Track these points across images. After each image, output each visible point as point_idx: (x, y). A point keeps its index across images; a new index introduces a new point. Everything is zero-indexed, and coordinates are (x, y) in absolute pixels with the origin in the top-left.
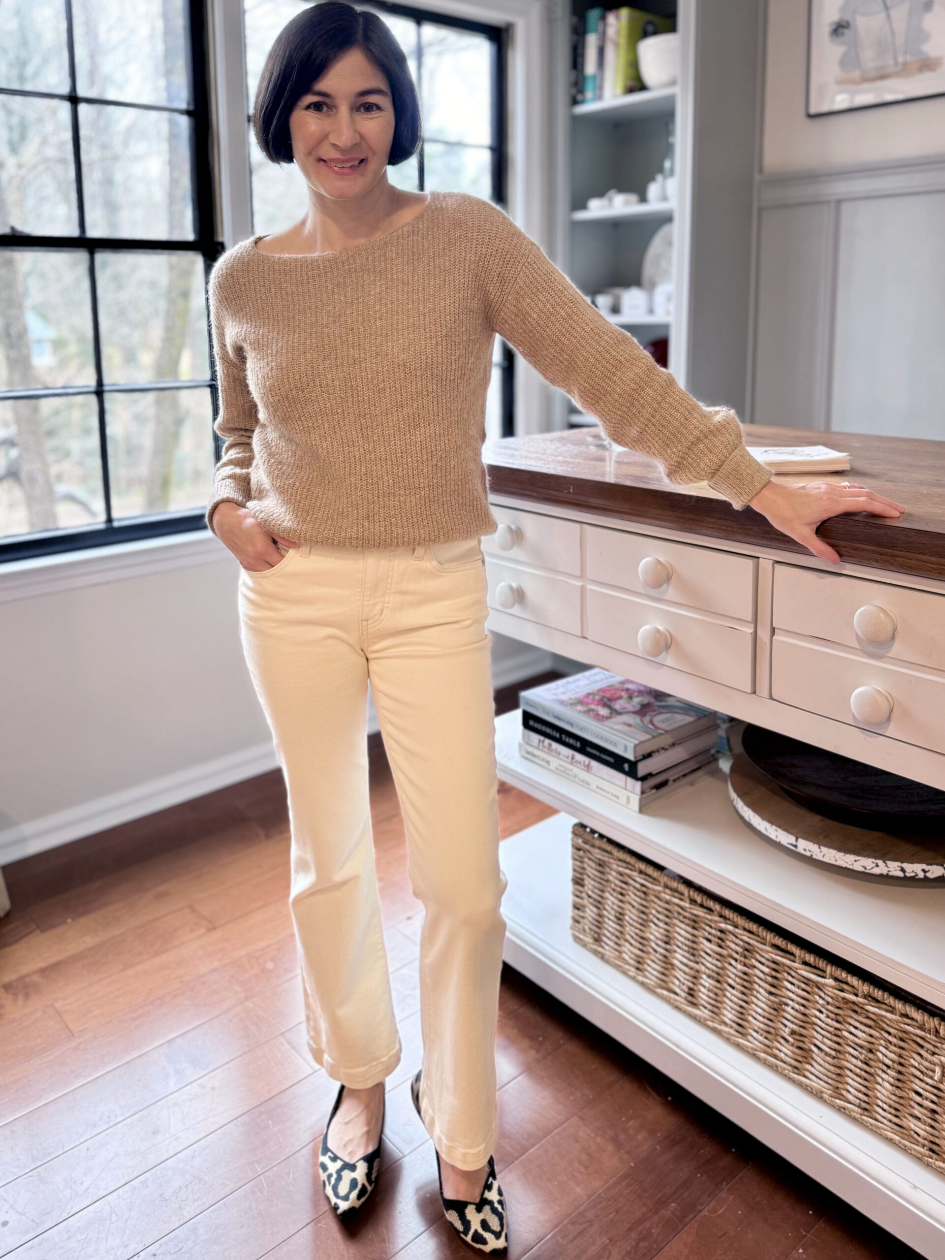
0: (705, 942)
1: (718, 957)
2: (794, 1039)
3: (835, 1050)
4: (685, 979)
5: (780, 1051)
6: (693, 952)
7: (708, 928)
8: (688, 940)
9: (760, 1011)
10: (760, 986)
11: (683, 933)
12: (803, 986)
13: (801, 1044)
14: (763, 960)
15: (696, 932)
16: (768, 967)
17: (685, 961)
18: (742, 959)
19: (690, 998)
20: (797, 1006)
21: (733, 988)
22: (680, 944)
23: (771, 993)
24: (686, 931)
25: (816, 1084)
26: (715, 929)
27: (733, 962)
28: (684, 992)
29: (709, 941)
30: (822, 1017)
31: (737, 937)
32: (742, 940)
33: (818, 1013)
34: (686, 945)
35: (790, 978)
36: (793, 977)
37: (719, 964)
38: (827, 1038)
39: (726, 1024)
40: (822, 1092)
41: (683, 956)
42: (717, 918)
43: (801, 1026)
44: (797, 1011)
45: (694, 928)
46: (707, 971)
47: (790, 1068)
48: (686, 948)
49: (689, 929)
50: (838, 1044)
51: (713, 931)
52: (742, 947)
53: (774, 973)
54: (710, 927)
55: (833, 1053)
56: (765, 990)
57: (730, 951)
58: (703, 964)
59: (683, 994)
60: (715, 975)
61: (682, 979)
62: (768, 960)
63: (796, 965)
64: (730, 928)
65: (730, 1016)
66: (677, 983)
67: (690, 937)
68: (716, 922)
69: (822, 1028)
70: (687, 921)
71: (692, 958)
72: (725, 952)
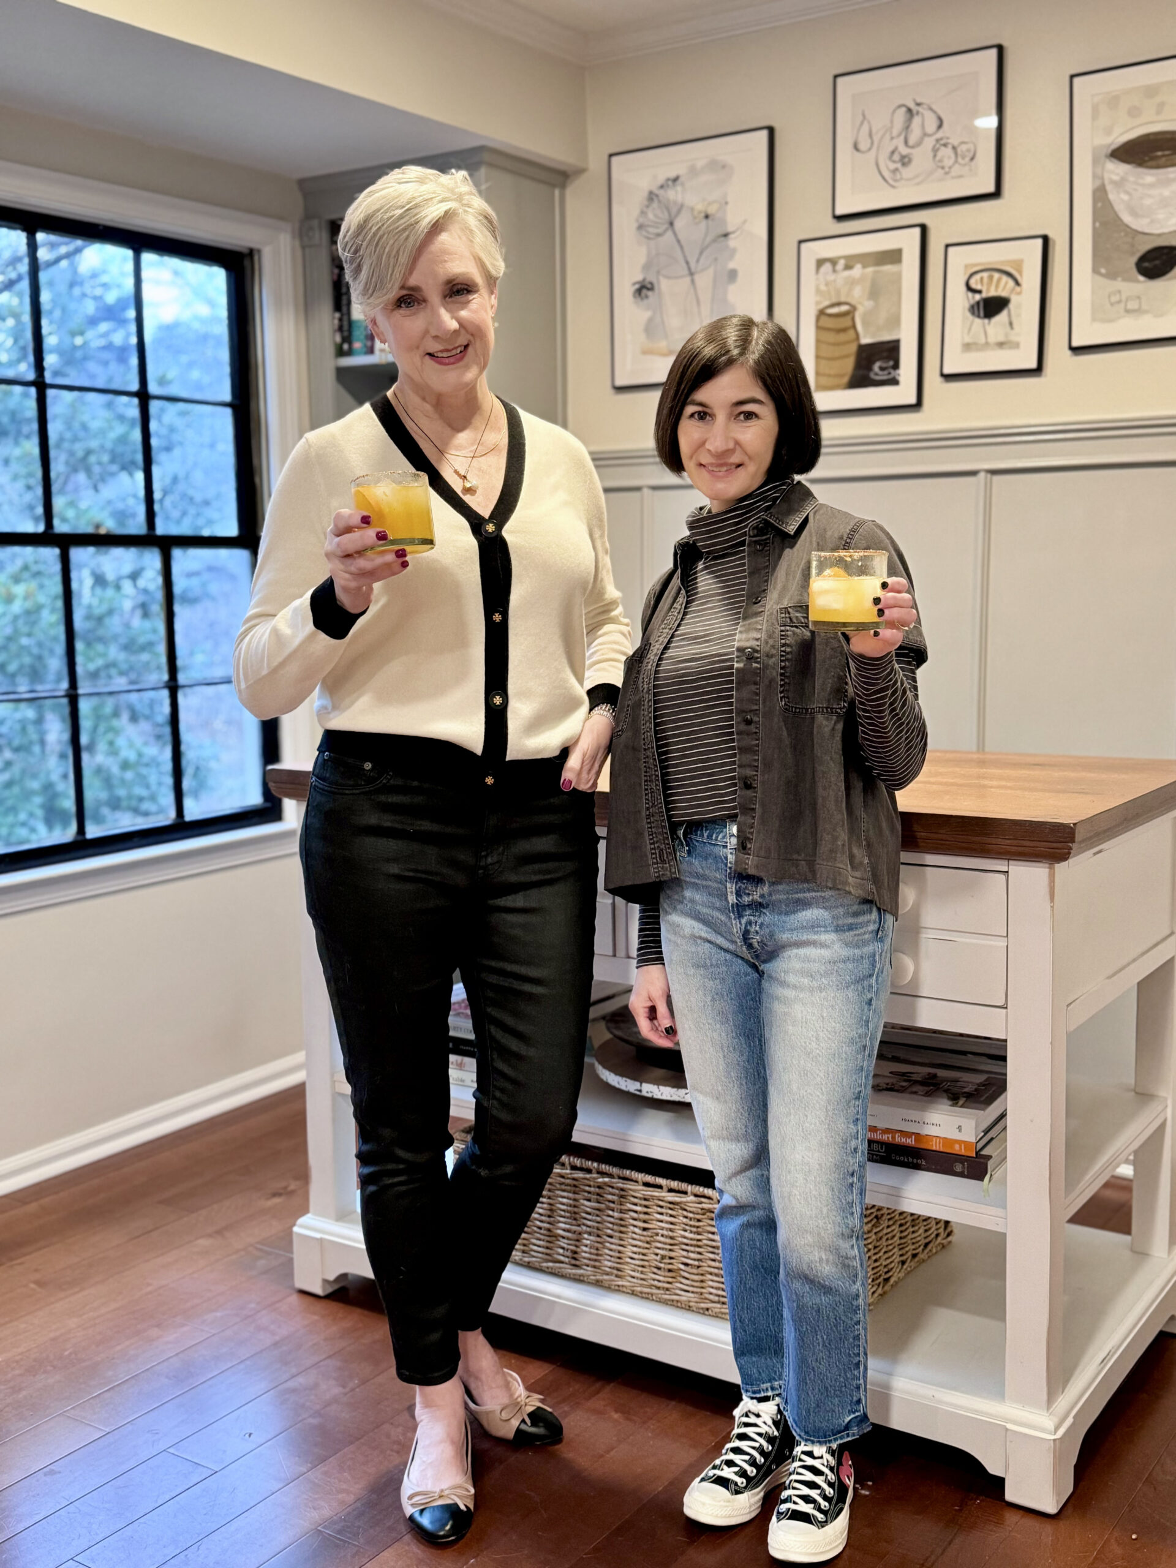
0: (586, 1203)
1: (598, 1212)
2: (665, 1263)
3: (698, 1260)
4: (569, 1244)
5: (654, 1280)
6: (574, 1216)
7: (587, 1188)
8: (570, 1206)
9: (635, 1249)
10: (635, 1226)
11: (565, 1200)
12: (670, 1212)
13: (670, 1267)
14: (636, 1200)
15: (577, 1196)
16: (641, 1205)
17: (567, 1226)
18: (619, 1207)
19: (573, 1262)
20: (665, 1232)
21: (611, 1237)
22: (562, 1213)
23: (645, 1229)
24: (568, 1198)
25: (684, 1298)
26: (594, 1187)
27: (611, 1213)
28: (568, 1257)
29: (589, 1200)
30: (687, 1234)
31: (613, 1187)
32: (617, 1188)
33: (683, 1233)
34: (568, 1212)
35: (659, 1209)
36: (661, 1207)
37: (598, 1219)
38: (692, 1252)
39: (607, 1274)
40: (689, 1301)
41: (565, 1223)
42: (595, 1175)
43: (670, 1250)
44: (667, 1237)
45: (575, 1193)
46: (588, 1229)
47: (662, 1292)
48: (568, 1215)
49: (571, 1195)
50: (700, 1253)
51: (592, 1189)
52: (618, 1195)
53: (645, 1210)
54: (590, 1186)
55: (696, 1263)
56: (639, 1228)
57: (607, 1203)
58: (584, 1225)
59: (567, 1260)
60: (595, 1231)
61: (565, 1246)
62: (640, 1199)
63: (664, 1194)
64: (606, 1180)
65: (609, 1264)
66: (561, 1251)
67: (571, 1202)
68: (595, 1178)
69: (687, 1245)
70: (568, 1188)
71: (574, 1222)
72: (603, 1206)
